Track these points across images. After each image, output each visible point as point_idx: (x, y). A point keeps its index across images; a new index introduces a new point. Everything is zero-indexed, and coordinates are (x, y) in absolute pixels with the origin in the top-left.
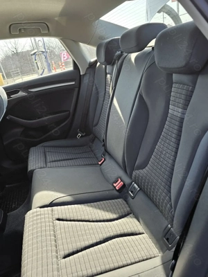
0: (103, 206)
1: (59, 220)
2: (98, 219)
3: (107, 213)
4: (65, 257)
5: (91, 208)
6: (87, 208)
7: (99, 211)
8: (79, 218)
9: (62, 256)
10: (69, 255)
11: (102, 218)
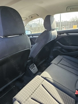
0: (62, 95)
1: (42, 85)
2: (55, 98)
3: (61, 99)
4: (32, 98)
5: (56, 91)
6: (55, 90)
7: (58, 95)
8: (49, 91)
9: (31, 97)
10: (33, 99)
11: (57, 99)
